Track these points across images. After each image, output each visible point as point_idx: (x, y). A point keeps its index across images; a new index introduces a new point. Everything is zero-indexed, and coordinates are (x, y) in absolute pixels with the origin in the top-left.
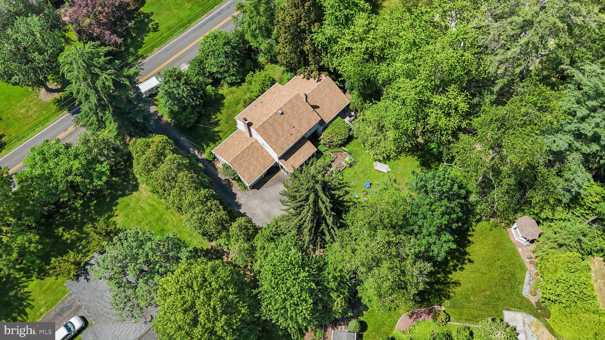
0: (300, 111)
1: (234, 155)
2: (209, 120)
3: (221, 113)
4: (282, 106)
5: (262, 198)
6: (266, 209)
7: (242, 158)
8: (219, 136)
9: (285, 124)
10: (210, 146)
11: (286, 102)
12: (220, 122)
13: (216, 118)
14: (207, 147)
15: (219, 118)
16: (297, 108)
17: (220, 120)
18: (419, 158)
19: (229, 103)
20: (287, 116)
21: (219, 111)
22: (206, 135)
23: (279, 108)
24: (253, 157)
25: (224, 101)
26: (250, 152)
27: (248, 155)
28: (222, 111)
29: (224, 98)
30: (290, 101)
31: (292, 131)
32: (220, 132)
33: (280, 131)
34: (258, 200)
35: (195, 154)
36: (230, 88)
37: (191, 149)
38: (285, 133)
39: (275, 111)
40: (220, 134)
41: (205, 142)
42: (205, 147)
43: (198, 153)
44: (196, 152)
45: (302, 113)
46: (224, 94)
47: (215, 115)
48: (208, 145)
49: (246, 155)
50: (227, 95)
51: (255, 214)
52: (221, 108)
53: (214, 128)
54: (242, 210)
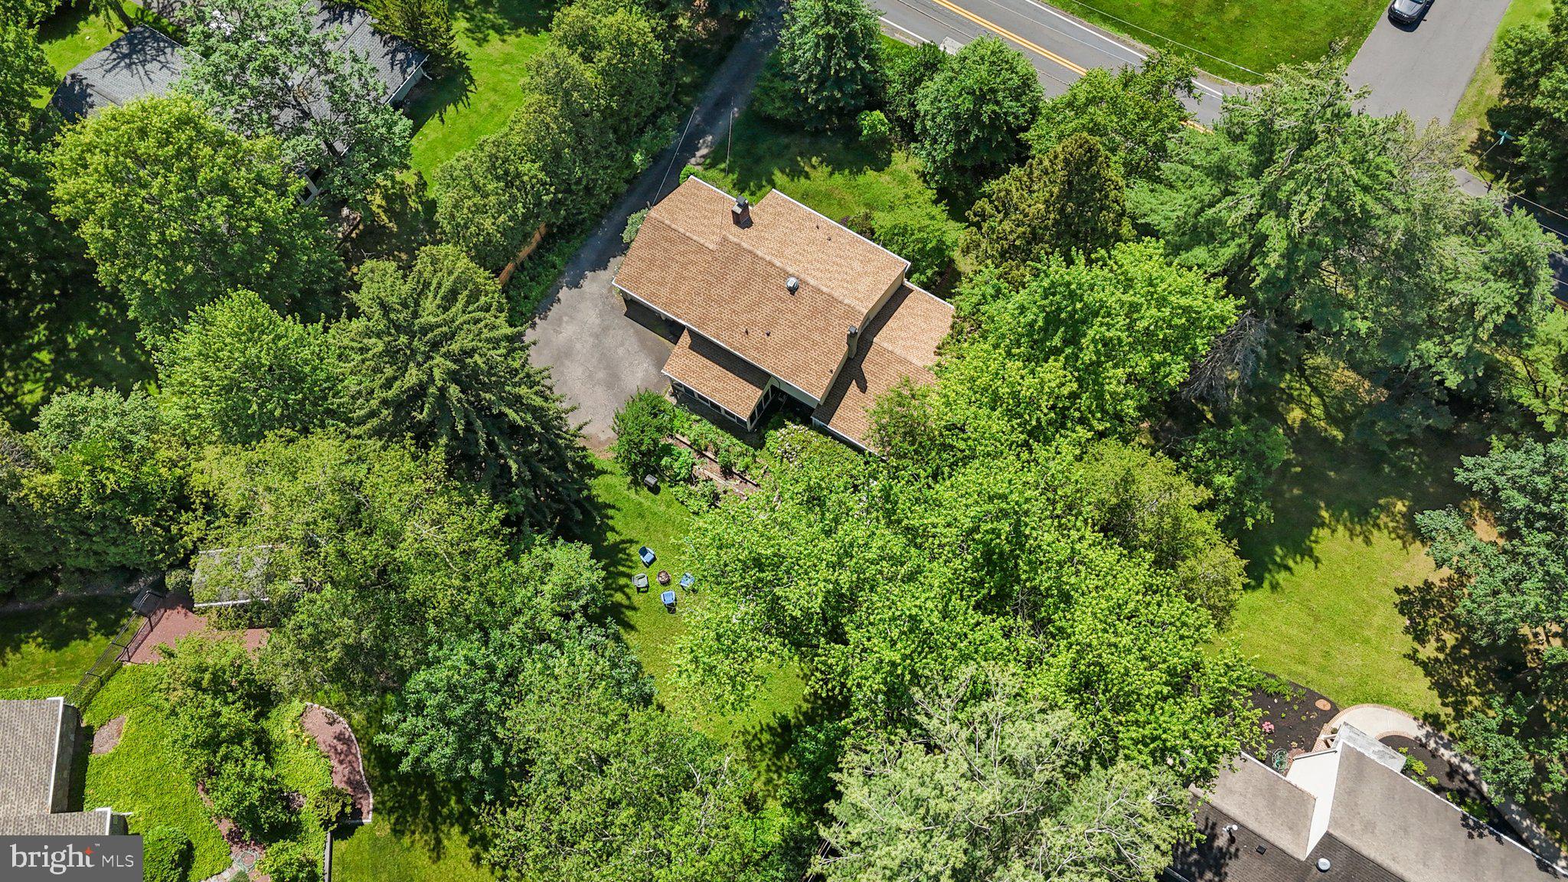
0: (816, 336)
1: (673, 220)
2: (801, 154)
3: (831, 174)
4: (812, 282)
5: (605, 329)
6: (578, 346)
7: (671, 241)
9: (767, 309)
11: (825, 289)
12: (802, 180)
13: (814, 167)
14: (723, 170)
15: (813, 173)
16: (821, 324)
17: (807, 177)
18: (805, 714)
19: (868, 185)
20: (791, 306)
21: (837, 166)
22: (758, 160)
23: (802, 276)
24: (684, 266)
25: (870, 172)
26: (692, 257)
27: (683, 254)
28: (837, 175)
29: (879, 169)
30: (832, 300)
31: (757, 334)
33: (745, 300)
34: (598, 321)
35: (698, 149)
36: (915, 176)
37: (710, 138)
38: (744, 317)
39: (790, 270)
42: (723, 166)
43: (703, 156)
44: (704, 151)
45: (815, 343)
46: (893, 166)
47: (821, 162)
49: (682, 248)
50: (892, 173)
51: (559, 326)
52: (847, 172)
53: (783, 172)
54: (564, 293)
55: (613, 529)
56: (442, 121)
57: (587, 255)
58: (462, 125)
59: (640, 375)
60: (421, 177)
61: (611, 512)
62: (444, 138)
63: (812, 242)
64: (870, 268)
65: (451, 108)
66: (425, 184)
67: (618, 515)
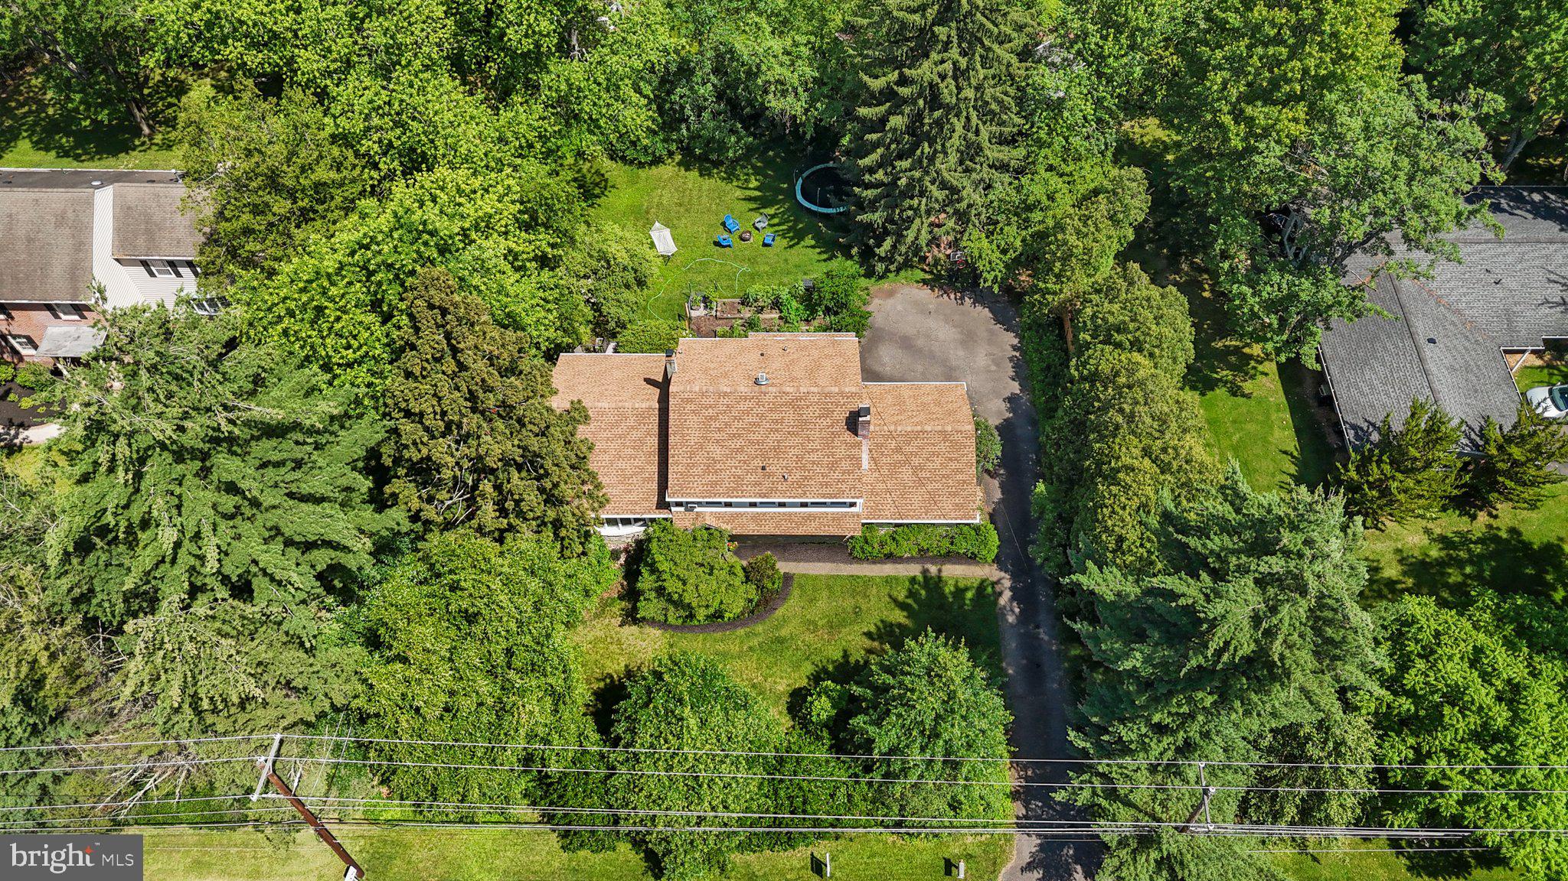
0: (711, 366)
3: (846, 655)
6: (961, 353)
8: (911, 594)
9: (775, 366)
10: (956, 586)
12: (873, 629)
13: (870, 651)
15: (866, 642)
16: (712, 373)
17: (869, 635)
19: (797, 666)
25: (802, 682)
28: (837, 655)
29: (793, 693)
31: (773, 352)
32: (895, 601)
35: (1013, 598)
37: (1011, 619)
40: (901, 596)
41: (961, 607)
42: (969, 595)
43: (1000, 594)
44: (1004, 600)
46: (782, 706)
47: (866, 661)
48: (960, 592)
51: (993, 360)
52: (830, 668)
53: (899, 625)
54: (1015, 387)
55: (813, 247)
56: (1285, 452)
57: (1025, 430)
58: (1266, 465)
59: (886, 359)
60: (1243, 395)
61: (825, 256)
62: (1265, 441)
63: (777, 450)
64: (700, 458)
65: (1293, 470)
66: (1234, 394)
67: (817, 257)
